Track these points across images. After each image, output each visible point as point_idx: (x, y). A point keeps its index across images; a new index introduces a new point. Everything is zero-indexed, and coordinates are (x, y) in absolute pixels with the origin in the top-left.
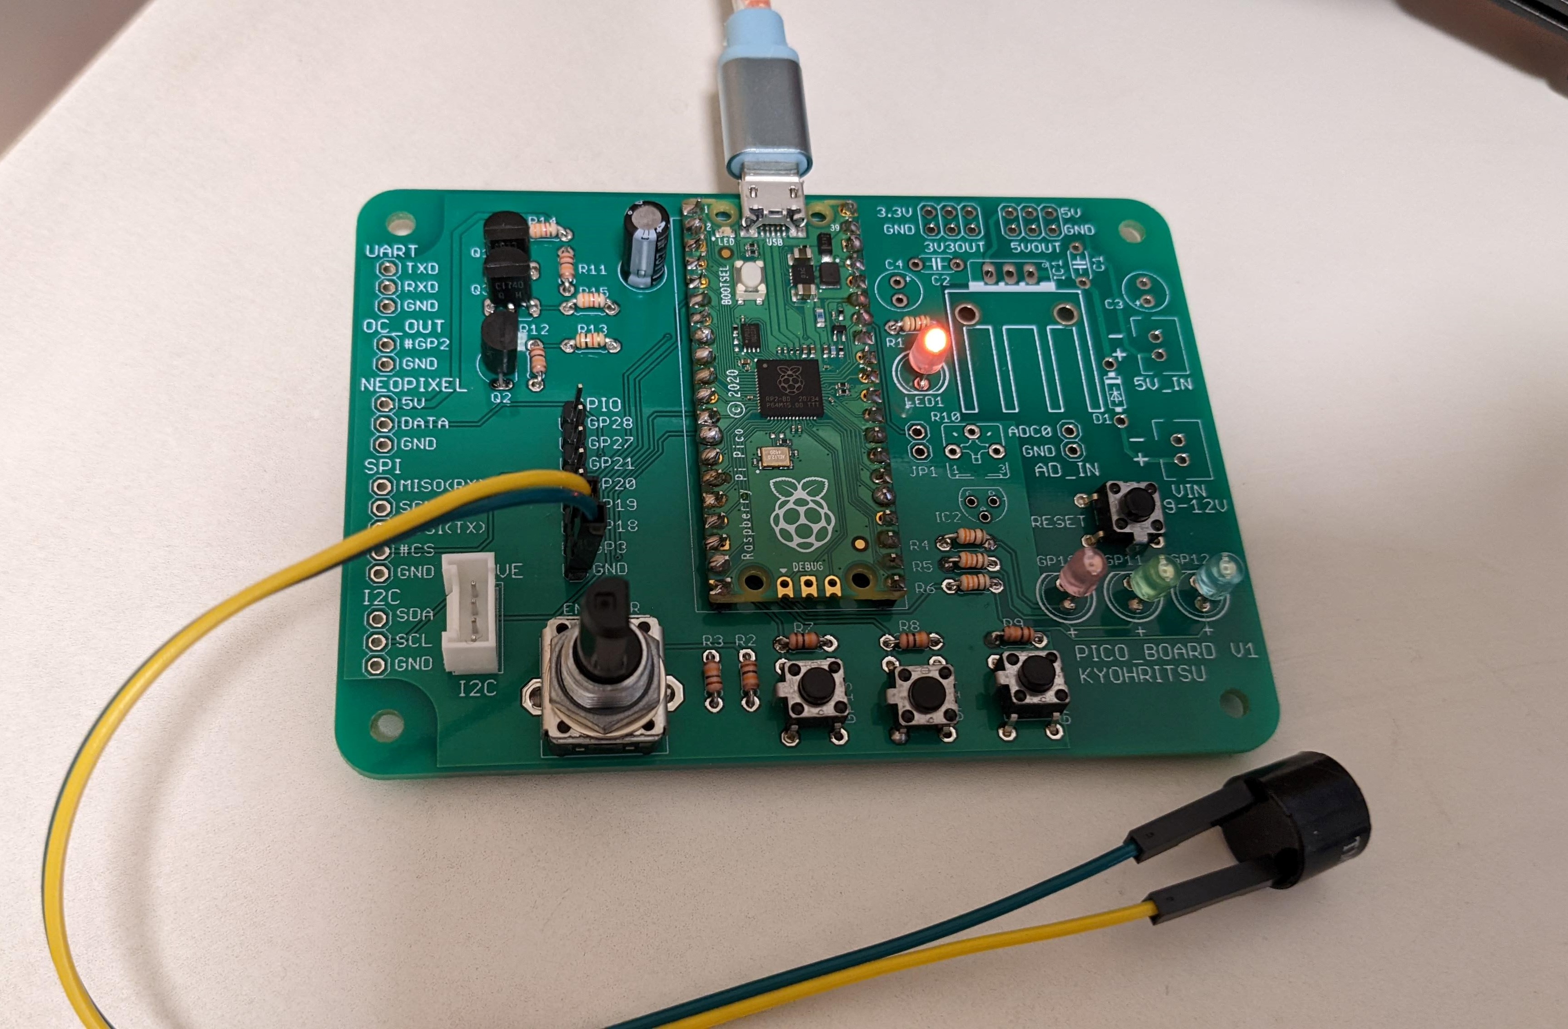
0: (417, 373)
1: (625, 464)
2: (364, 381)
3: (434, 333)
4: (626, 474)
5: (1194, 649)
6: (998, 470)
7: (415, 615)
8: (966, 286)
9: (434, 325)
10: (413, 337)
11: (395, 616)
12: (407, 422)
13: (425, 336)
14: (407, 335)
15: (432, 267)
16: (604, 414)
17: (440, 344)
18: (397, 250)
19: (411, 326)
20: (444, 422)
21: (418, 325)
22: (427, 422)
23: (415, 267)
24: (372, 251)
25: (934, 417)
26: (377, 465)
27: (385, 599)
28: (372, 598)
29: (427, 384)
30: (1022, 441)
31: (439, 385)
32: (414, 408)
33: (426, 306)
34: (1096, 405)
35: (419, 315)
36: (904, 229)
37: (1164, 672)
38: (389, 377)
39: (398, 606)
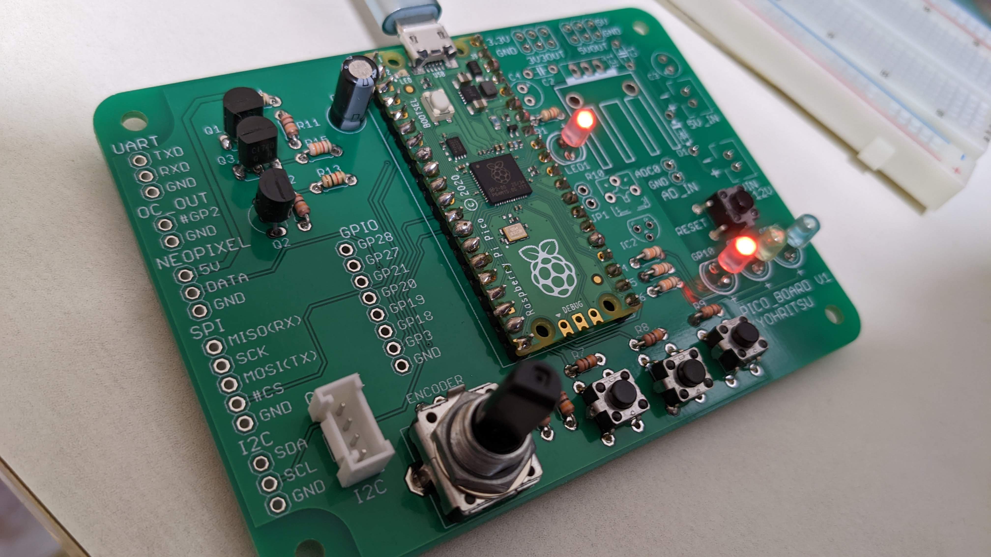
0: (202, 241)
1: (401, 270)
2: (158, 261)
3: (201, 205)
4: (406, 277)
5: (799, 287)
6: (642, 203)
7: (291, 449)
8: (564, 82)
9: (199, 198)
10: (186, 212)
11: (274, 455)
12: (211, 285)
13: (196, 209)
14: (179, 212)
15: (177, 151)
16: (367, 235)
17: (211, 212)
18: (140, 143)
19: (180, 203)
20: (242, 277)
21: (186, 202)
22: (228, 281)
23: (162, 154)
24: (118, 149)
25: (588, 176)
26: (201, 330)
27: (260, 444)
28: (249, 446)
29: (215, 249)
30: (647, 179)
31: (225, 246)
32: (212, 272)
33: (185, 184)
34: (675, 144)
35: (182, 192)
36: (510, 51)
37: (791, 308)
38: (180, 252)
39: (273, 447)
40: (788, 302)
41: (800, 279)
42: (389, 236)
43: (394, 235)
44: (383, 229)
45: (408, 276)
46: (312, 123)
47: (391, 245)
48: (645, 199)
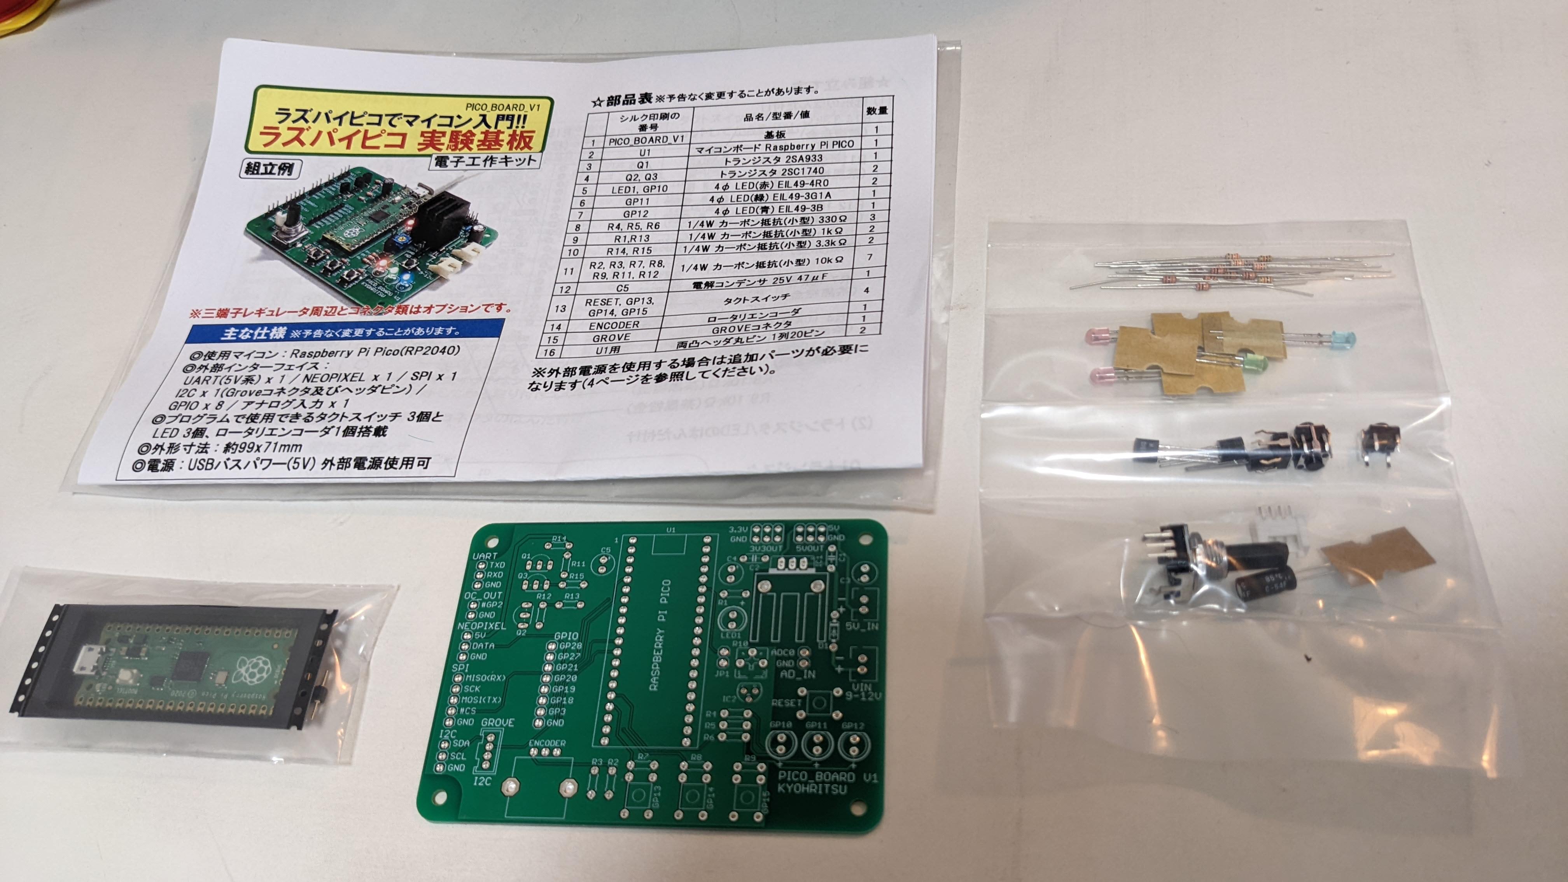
0: (485, 620)
1: (574, 668)
2: (460, 624)
3: (497, 600)
4: (573, 673)
5: (843, 776)
6: (761, 674)
7: (461, 744)
8: (767, 571)
9: (497, 595)
10: (486, 601)
11: (452, 743)
12: (475, 645)
13: (492, 601)
14: (484, 600)
15: (502, 565)
16: (568, 641)
17: (498, 605)
18: (488, 556)
19: (487, 595)
20: (493, 645)
21: (490, 595)
22: (484, 645)
23: (494, 565)
24: (476, 557)
25: (734, 644)
26: (458, 667)
27: (449, 735)
28: (444, 734)
29: (488, 626)
30: (778, 658)
31: (494, 626)
32: (480, 638)
33: (495, 585)
34: (822, 638)
35: (492, 590)
36: (740, 539)
37: (824, 789)
38: (472, 622)
39: (454, 739)
40: (823, 782)
41: (851, 770)
42: (580, 646)
43: (583, 646)
44: (578, 641)
45: (575, 673)
46: (581, 564)
47: (578, 651)
48: (766, 673)
